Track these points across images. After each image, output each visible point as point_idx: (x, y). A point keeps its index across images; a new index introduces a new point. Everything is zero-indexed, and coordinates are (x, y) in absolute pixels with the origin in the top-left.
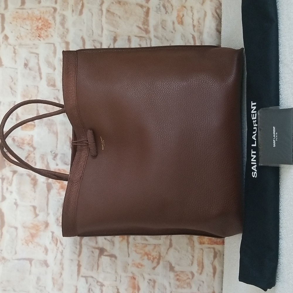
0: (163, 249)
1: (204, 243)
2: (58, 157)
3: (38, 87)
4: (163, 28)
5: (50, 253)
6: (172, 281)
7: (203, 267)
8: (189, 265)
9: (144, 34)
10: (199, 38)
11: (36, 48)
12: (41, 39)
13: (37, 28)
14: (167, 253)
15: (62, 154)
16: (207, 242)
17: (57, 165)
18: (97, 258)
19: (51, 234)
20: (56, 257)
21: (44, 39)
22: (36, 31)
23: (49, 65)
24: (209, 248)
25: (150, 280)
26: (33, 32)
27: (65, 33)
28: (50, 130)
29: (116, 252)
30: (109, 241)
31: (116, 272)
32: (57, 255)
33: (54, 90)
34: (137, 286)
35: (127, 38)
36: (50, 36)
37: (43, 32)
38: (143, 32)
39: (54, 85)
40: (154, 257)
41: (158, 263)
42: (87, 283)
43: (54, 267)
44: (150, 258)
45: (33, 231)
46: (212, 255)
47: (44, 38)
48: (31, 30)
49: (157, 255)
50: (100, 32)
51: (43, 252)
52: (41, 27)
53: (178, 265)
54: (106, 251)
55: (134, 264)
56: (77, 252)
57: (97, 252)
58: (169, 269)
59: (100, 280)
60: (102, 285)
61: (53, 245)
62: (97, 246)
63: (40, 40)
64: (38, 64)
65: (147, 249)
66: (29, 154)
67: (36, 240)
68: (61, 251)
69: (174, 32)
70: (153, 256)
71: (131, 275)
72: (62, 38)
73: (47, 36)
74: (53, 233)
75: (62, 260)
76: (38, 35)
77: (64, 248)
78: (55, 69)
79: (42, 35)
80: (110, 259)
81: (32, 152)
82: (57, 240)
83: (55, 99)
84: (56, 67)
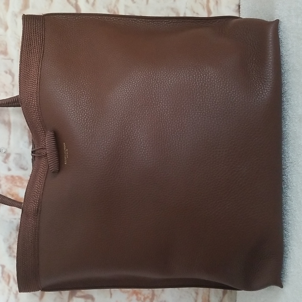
2: (11, 158)
15: (17, 154)
17: (9, 170)
18: (67, 301)
20: (8, 300)
32: (9, 297)
33: (5, 59)
39: (5, 53)
40: (146, 296)
44: (141, 298)
49: (149, 293)
57: (67, 293)
61: (3, 284)
70: (144, 295)
74: (3, 267)
78: (6, 28)
80: (86, 301)
82: (9, 277)
83: (6, 72)
84: (9, 24)
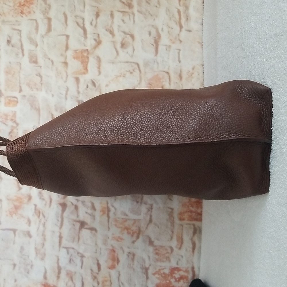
0: (143, 225)
1: (184, 220)
3: (20, 63)
4: (147, 2)
5: (32, 224)
6: (151, 255)
7: (182, 243)
8: (168, 240)
9: (127, 9)
10: (185, 13)
11: (19, 25)
12: (24, 16)
13: (20, 4)
14: (147, 228)
16: (187, 219)
18: (78, 231)
19: (34, 207)
20: (38, 228)
21: (26, 16)
22: (19, 7)
23: (31, 42)
24: (189, 224)
25: (129, 253)
26: (16, 9)
27: (47, 9)
28: (32, 106)
29: (96, 225)
30: (90, 215)
31: (96, 244)
32: (39, 226)
33: (36, 66)
34: (116, 259)
35: (109, 13)
36: (32, 12)
37: (25, 8)
38: (126, 6)
39: (36, 62)
40: (134, 231)
41: (138, 237)
42: (68, 253)
43: (36, 238)
44: (130, 232)
45: (17, 204)
46: (191, 231)
47: (27, 14)
48: (14, 6)
49: (136, 230)
50: (82, 8)
51: (27, 223)
52: (24, 3)
53: (158, 240)
54: (87, 224)
55: (114, 237)
56: (59, 224)
57: (78, 225)
58: (148, 243)
59: (81, 251)
60: (82, 256)
61: (36, 217)
62: (78, 219)
63: (22, 17)
64: (20, 40)
65: (126, 224)
66: (12, 130)
67: (20, 212)
68: (43, 223)
69: (158, 6)
70: (132, 231)
71: (111, 248)
72: (44, 14)
73: (30, 13)
74: (36, 206)
75: (44, 231)
76: (21, 12)
77: (46, 220)
78: (37, 45)
79: (25, 12)
80: (91, 232)
81: (15, 127)
82: (39, 213)
83: (37, 75)
84: (39, 43)
